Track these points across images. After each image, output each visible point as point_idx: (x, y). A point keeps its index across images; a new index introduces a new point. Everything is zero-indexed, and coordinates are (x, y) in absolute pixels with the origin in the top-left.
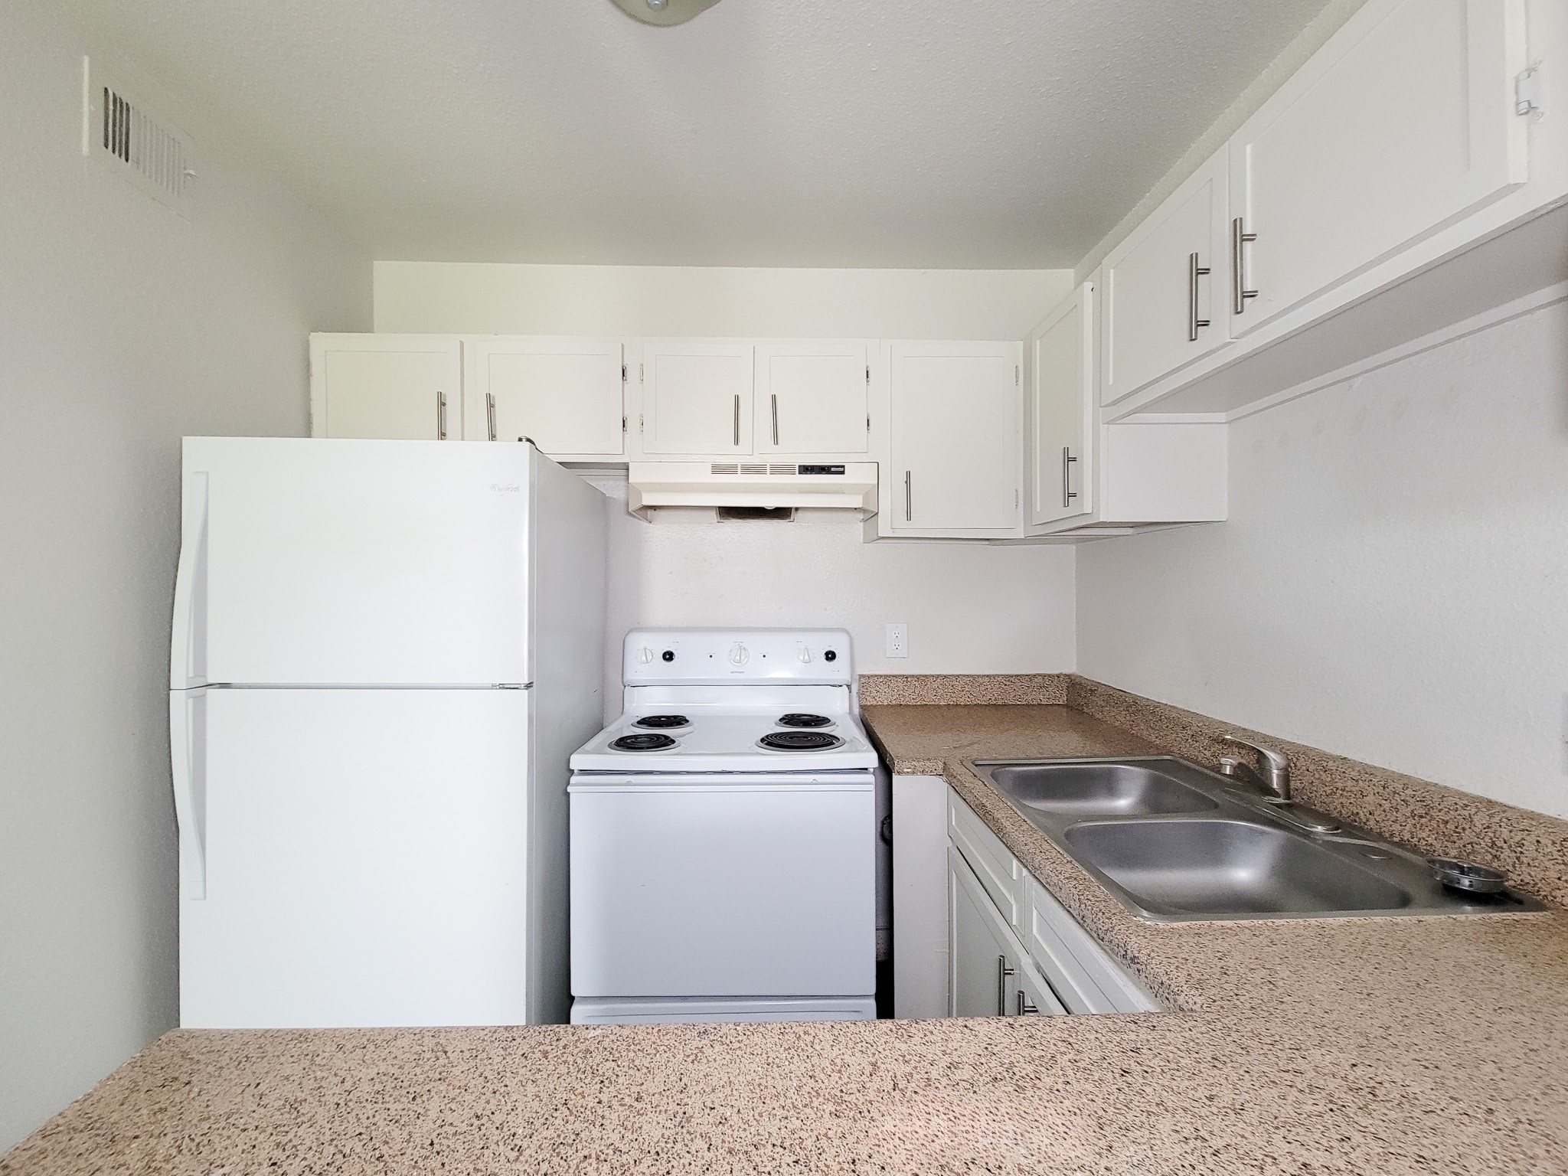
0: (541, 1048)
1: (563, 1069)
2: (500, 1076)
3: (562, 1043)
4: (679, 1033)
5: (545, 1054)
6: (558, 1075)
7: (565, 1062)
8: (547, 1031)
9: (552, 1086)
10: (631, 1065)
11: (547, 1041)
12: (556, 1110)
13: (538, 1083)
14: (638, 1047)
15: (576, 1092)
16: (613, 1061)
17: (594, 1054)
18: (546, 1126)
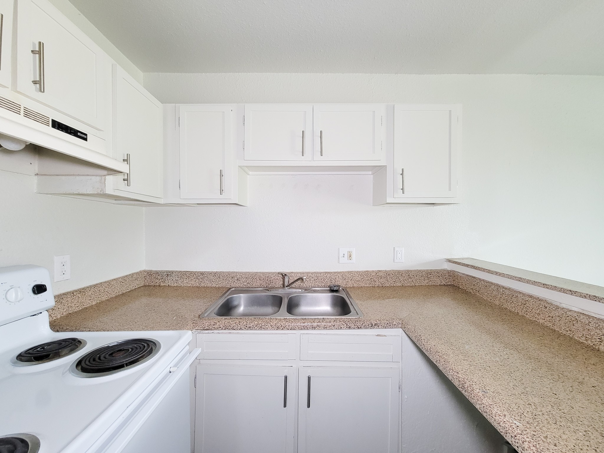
0: (545, 440)
1: (544, 429)
2: (574, 451)
3: (534, 433)
4: (491, 398)
5: (546, 437)
6: (549, 430)
7: (541, 429)
8: (535, 441)
9: (555, 430)
10: (519, 409)
11: (539, 439)
12: (561, 426)
13: (559, 435)
14: (509, 408)
15: (548, 422)
16: (523, 414)
17: (527, 421)
18: (570, 427)
